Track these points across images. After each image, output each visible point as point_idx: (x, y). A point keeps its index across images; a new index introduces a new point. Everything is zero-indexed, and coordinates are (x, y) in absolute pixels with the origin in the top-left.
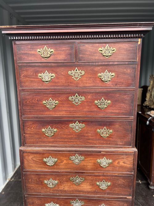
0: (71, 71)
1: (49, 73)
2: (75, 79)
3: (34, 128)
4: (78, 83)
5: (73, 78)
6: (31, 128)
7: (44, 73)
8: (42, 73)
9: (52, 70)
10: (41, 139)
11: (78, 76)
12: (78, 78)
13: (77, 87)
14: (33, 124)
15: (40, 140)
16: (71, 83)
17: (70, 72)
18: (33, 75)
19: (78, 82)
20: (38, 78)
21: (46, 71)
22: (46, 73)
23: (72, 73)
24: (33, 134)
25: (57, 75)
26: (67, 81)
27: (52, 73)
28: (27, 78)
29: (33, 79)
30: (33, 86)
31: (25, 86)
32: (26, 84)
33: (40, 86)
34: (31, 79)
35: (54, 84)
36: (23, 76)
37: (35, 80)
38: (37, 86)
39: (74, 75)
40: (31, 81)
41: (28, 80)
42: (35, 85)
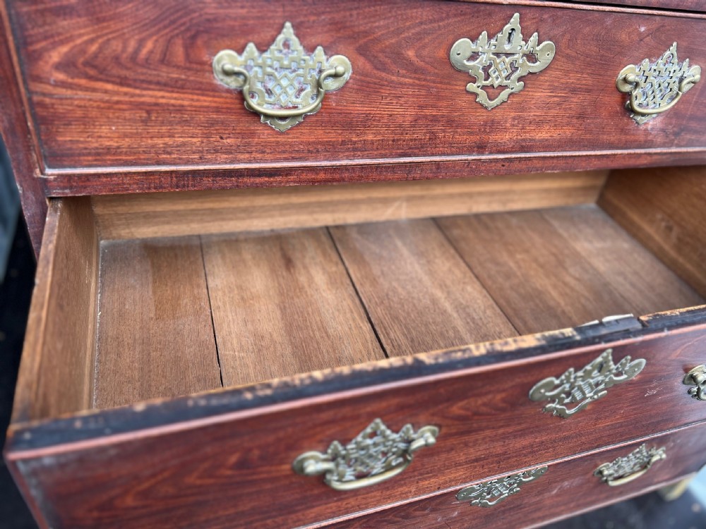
0: (474, 39)
1: (310, 49)
2: (483, 97)
4: (492, 125)
5: (471, 87)
7: (262, 48)
8: (251, 47)
9: (337, 26)
11: (508, 77)
12: (504, 95)
13: (481, 148)
16: (450, 122)
17: (462, 47)
18: (165, 61)
19: (498, 115)
20: (214, 90)
21: (288, 30)
22: (286, 45)
23: (474, 56)
25: (368, 67)
26: (427, 112)
27: (330, 51)
28: (109, 87)
29: (163, 97)
30: (169, 153)
31: (89, 154)
32: (100, 137)
33: (228, 151)
34: (145, 92)
35: (333, 136)
36: (58, 67)
37: (186, 103)
38: (202, 152)
39: (486, 69)
40: (148, 112)
41: (118, 102)
42: (184, 144)
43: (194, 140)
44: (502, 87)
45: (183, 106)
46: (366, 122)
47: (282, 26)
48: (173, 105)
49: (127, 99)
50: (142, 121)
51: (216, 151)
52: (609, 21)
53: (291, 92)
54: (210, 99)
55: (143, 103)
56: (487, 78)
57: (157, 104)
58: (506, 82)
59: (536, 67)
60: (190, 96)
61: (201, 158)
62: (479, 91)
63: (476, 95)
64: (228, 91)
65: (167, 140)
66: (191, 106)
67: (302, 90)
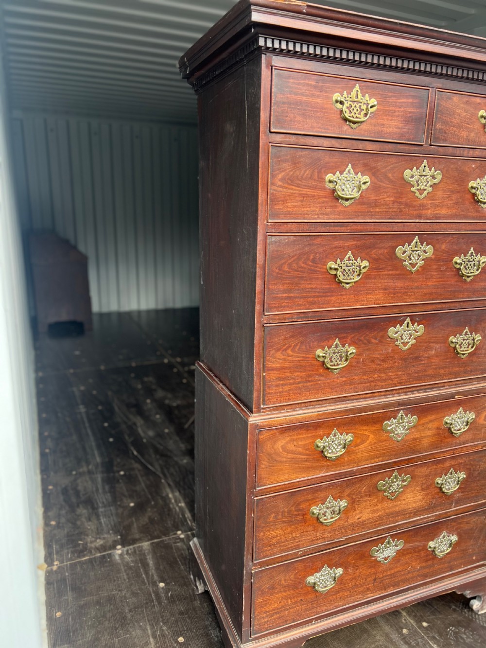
0: (411, 170)
1: (356, 174)
2: (417, 194)
3: (293, 351)
4: (423, 207)
5: (413, 189)
6: (286, 349)
7: (341, 173)
8: (338, 173)
9: (365, 165)
10: (312, 381)
11: (426, 185)
12: (426, 192)
13: (420, 217)
14: (292, 336)
15: (309, 384)
16: (407, 205)
17: (407, 173)
18: (311, 178)
19: (425, 202)
20: (324, 188)
21: (350, 166)
22: (349, 172)
23: (412, 177)
24: (290, 368)
25: (376, 181)
26: (398, 200)
27: (363, 175)
28: (293, 187)
29: (309, 192)
30: (308, 215)
31: (283, 214)
32: (287, 207)
33: (327, 215)
34: (304, 190)
35: (364, 208)
36: (280, 180)
37: (316, 194)
38: (318, 214)
39: (417, 182)
40: (304, 197)
41: (295, 193)
42: (313, 211)
43: (317, 209)
44: (425, 190)
45: (314, 195)
46: (376, 203)
47: (348, 165)
48: (312, 195)
49: (298, 192)
50: (301, 201)
51: (324, 214)
52: (460, 163)
53: (350, 190)
54: (323, 192)
55: (302, 194)
56: (418, 185)
57: (307, 194)
58: (425, 188)
59: (436, 181)
60: (317, 191)
61: (318, 217)
62: (416, 191)
63: (415, 193)
64: (329, 189)
65: (308, 209)
66: (317, 195)
67: (353, 189)
